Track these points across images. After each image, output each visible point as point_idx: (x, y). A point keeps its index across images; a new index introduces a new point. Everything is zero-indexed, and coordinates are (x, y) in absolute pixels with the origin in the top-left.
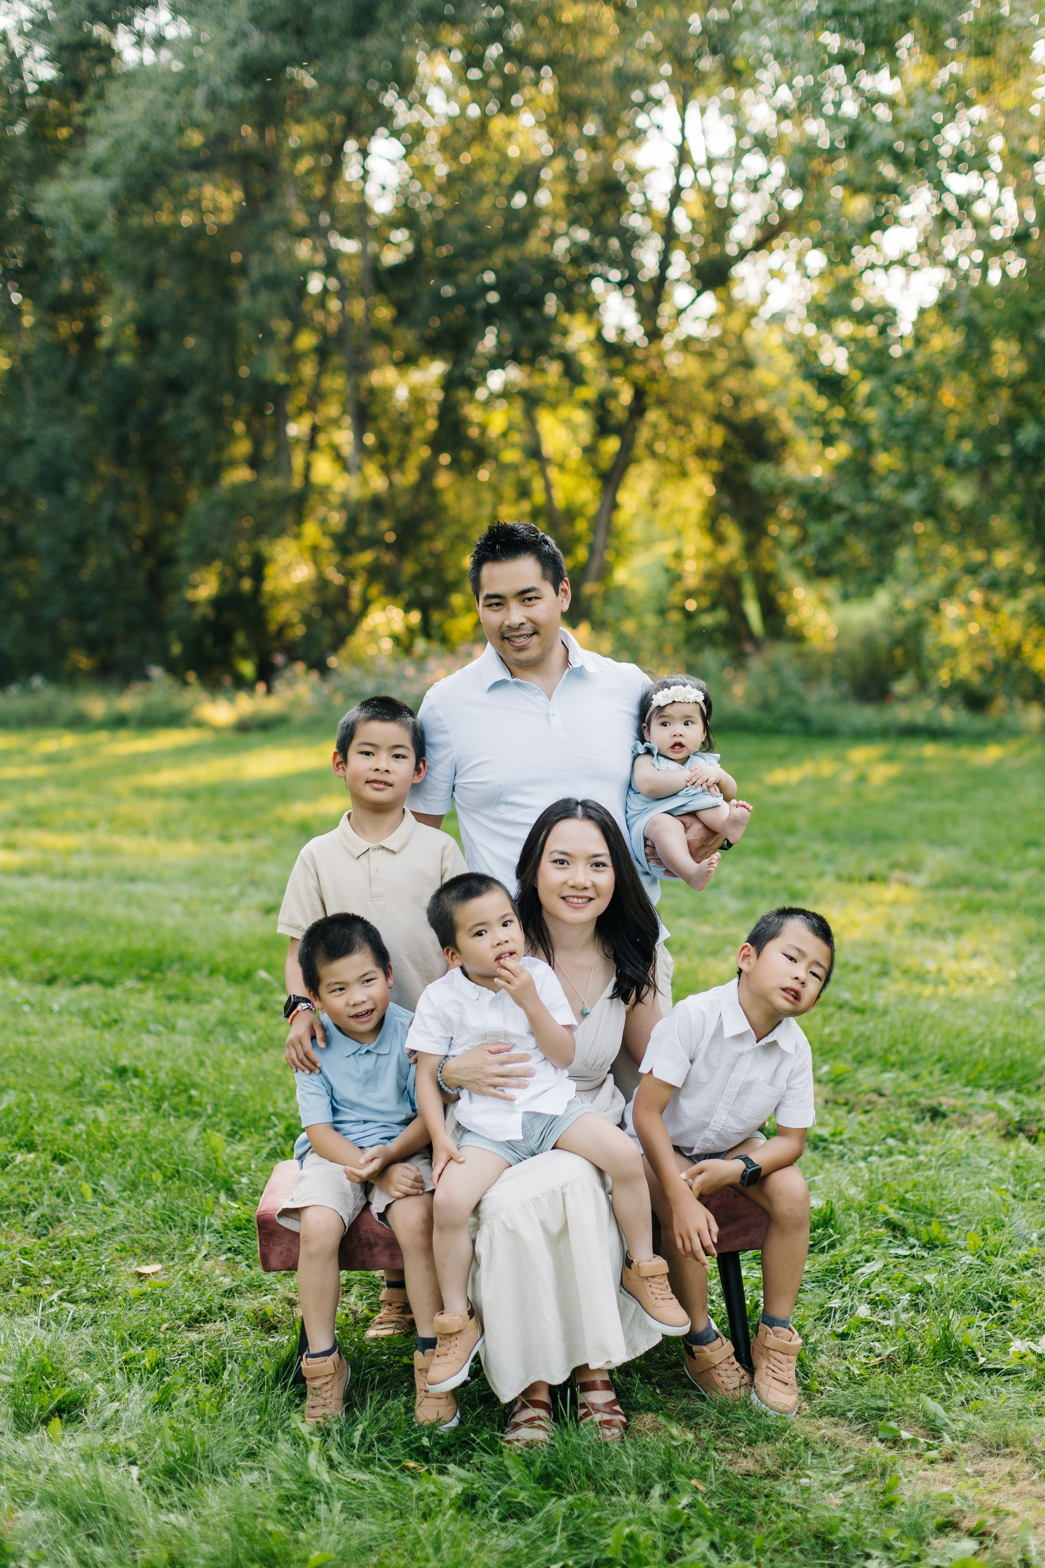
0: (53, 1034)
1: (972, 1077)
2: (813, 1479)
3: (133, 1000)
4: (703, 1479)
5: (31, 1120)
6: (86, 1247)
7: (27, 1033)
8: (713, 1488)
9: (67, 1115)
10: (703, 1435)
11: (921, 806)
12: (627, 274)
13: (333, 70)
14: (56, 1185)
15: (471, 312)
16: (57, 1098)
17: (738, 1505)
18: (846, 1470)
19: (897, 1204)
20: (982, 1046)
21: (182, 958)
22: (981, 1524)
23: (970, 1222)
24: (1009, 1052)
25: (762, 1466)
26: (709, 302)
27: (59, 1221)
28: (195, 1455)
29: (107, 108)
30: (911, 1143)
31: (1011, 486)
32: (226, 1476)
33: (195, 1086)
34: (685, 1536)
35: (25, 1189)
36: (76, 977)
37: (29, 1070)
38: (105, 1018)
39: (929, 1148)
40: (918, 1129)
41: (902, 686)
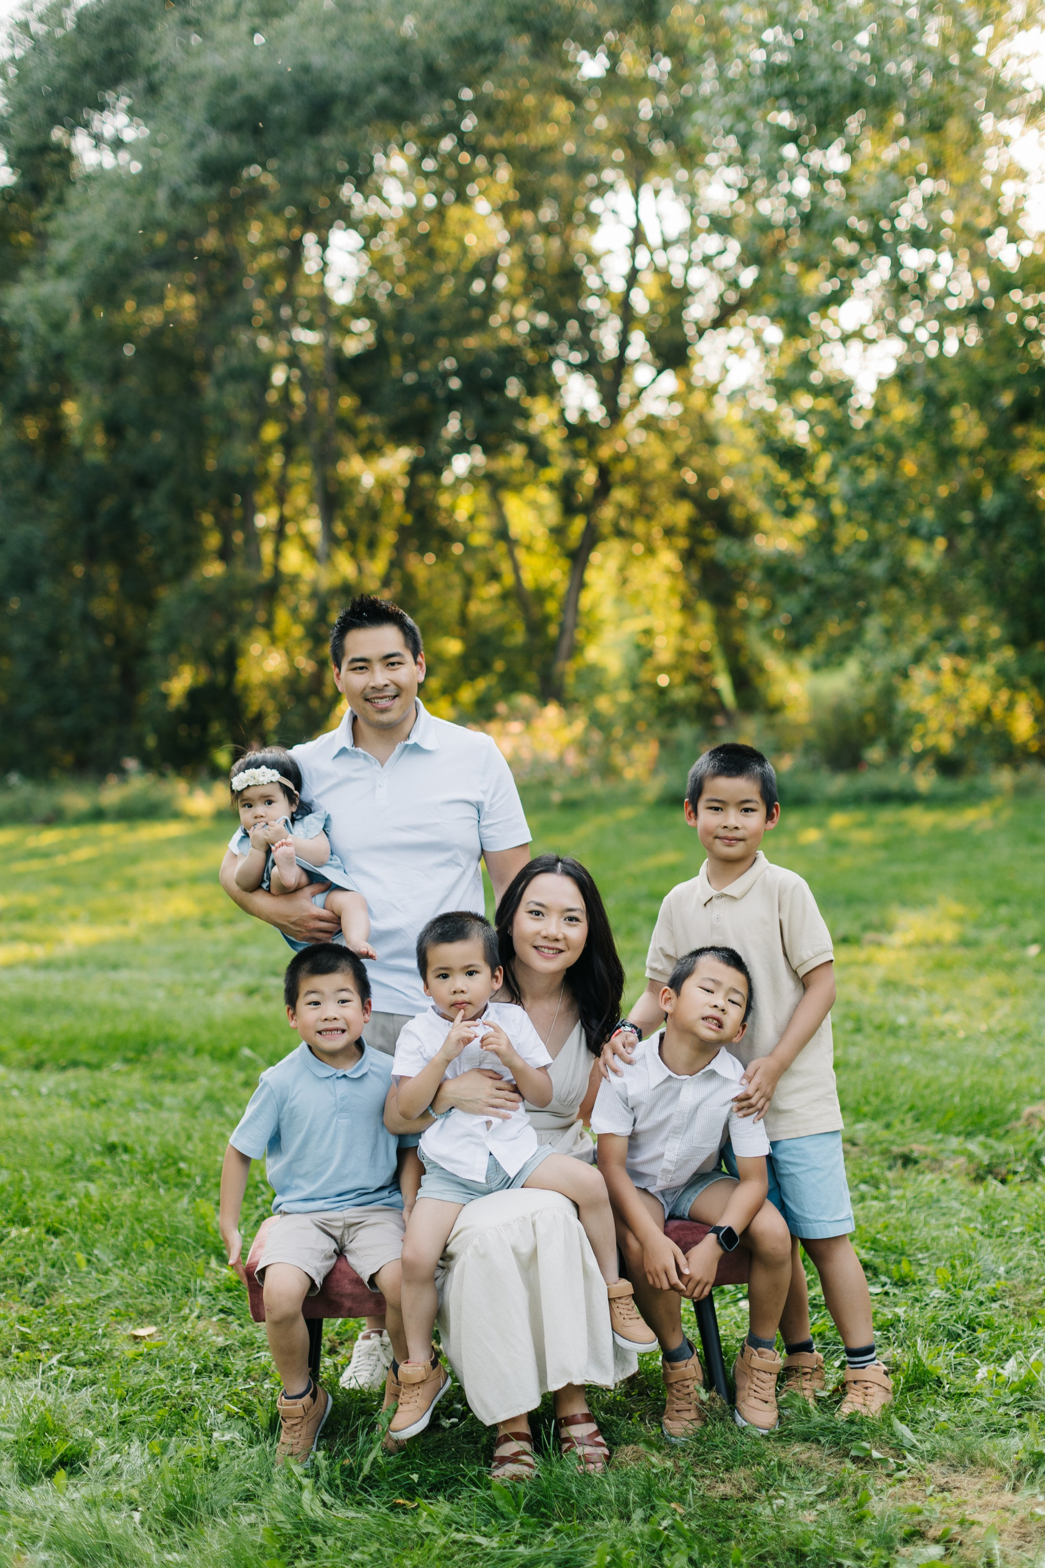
0: (42, 1115)
1: (943, 1123)
2: (788, 1499)
3: (120, 1081)
4: (682, 1501)
5: (25, 1197)
6: (83, 1315)
7: (17, 1116)
8: (691, 1510)
9: (59, 1192)
10: (682, 1464)
11: (896, 869)
12: (587, 356)
13: (291, 167)
14: (50, 1256)
15: (433, 399)
16: (49, 1175)
17: (716, 1525)
18: (820, 1491)
19: (868, 1245)
20: (952, 1096)
21: (166, 1040)
22: (945, 1533)
23: (939, 1260)
24: (977, 1098)
25: (739, 1490)
26: (669, 381)
27: (55, 1290)
28: (194, 1497)
29: (67, 211)
30: (883, 1188)
31: (975, 554)
32: (225, 1517)
33: (183, 1159)
34: (665, 1553)
35: (21, 1261)
36: (62, 1062)
37: (20, 1151)
38: (93, 1099)
39: (899, 1192)
40: (890, 1175)
41: (875, 754)
